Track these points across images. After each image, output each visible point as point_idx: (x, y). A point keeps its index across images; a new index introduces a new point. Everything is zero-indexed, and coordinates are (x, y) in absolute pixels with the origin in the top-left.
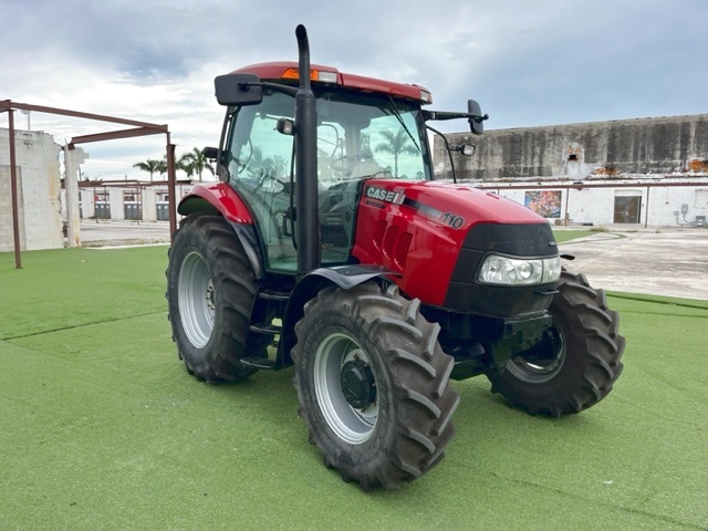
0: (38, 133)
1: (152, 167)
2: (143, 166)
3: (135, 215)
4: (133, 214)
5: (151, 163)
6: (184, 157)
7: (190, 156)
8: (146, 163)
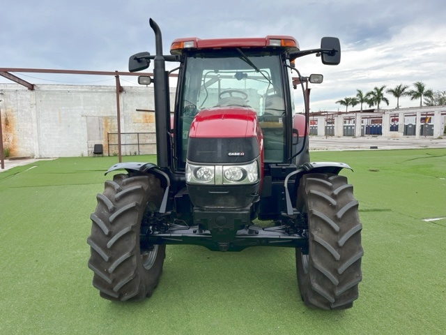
0: (250, 89)
1: (347, 103)
2: (342, 102)
3: (349, 133)
4: (349, 132)
5: (347, 100)
6: (368, 94)
7: (372, 93)
8: (344, 100)
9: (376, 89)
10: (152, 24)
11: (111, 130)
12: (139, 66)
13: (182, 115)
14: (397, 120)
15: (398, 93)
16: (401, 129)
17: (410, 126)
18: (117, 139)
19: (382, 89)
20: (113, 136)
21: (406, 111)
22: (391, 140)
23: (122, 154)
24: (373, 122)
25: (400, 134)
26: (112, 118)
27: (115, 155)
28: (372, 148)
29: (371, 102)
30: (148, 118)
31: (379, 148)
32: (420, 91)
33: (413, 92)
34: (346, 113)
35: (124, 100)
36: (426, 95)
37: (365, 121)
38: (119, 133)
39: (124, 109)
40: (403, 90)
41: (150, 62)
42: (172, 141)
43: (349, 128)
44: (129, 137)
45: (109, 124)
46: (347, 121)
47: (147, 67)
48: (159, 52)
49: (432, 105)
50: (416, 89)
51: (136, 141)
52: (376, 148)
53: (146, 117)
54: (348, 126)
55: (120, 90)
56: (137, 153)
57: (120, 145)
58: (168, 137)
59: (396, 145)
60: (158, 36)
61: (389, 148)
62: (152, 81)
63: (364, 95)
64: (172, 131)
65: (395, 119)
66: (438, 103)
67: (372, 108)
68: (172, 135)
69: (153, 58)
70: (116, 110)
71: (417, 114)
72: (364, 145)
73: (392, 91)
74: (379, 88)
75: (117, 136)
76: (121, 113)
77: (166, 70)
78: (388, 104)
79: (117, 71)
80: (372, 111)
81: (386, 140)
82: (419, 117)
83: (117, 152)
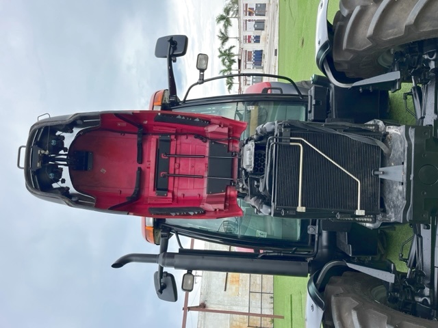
9: (220, 57)
10: (118, 265)
11: (245, 323)
12: (170, 288)
13: (236, 237)
14: (250, 37)
15: (225, 38)
16: (258, 33)
17: (256, 26)
18: (255, 317)
19: (221, 52)
20: (251, 321)
21: (242, 29)
22: (268, 41)
23: (272, 313)
24: (249, 60)
25: (262, 34)
26: (232, 319)
27: (273, 321)
28: (276, 55)
29: (232, 62)
30: (234, 280)
31: (276, 47)
32: (224, 19)
33: (225, 25)
34: (240, 84)
35: (213, 304)
36: (228, 14)
37: (248, 66)
38: (249, 314)
39: (223, 305)
40: (222, 34)
41: (166, 273)
42: (270, 252)
43: (254, 80)
44: (253, 304)
45: (238, 323)
46: (248, 83)
47: (172, 276)
48: (154, 259)
49: (238, 11)
50: (222, 22)
51: (258, 296)
52: (276, 50)
53: (233, 281)
54: (253, 82)
55: (202, 307)
56: (272, 295)
57: (261, 315)
58: (265, 257)
59: (274, 33)
60: (134, 258)
61: (277, 38)
62: (189, 273)
63: (225, 68)
64: (257, 251)
65: (248, 39)
66: (236, 6)
67: (237, 61)
68: (261, 251)
69: (161, 269)
70: (223, 314)
71: (245, 19)
72: (273, 63)
73: (223, 43)
74: (219, 54)
75: (251, 317)
76: (227, 309)
77: (178, 252)
78: (234, 46)
79: (183, 309)
80: (240, 61)
81: (268, 45)
82: (248, 18)
83: (269, 319)
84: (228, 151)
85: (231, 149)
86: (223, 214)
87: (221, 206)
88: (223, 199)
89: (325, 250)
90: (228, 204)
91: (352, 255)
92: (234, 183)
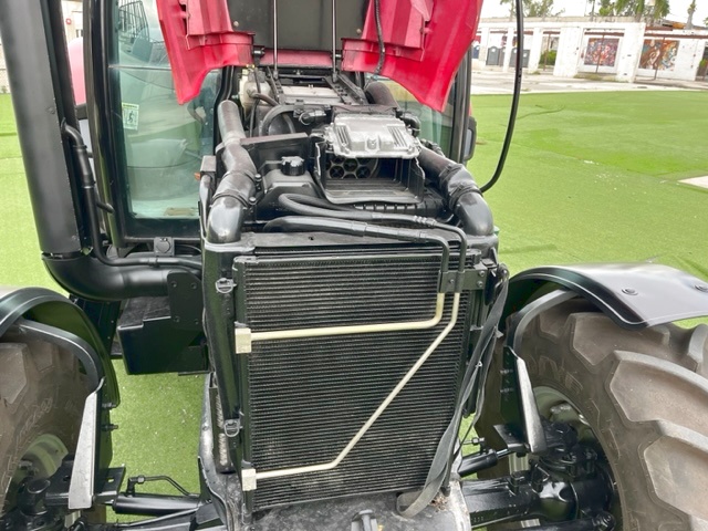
16: (483, 54)
25: (481, 62)
71: (508, 31)
82: (511, 35)
84: (345, 40)
85: (349, 46)
86: (176, 31)
87: (196, 26)
88: (215, 29)
89: (120, 279)
90: (202, 42)
91: (122, 333)
92: (261, 56)
